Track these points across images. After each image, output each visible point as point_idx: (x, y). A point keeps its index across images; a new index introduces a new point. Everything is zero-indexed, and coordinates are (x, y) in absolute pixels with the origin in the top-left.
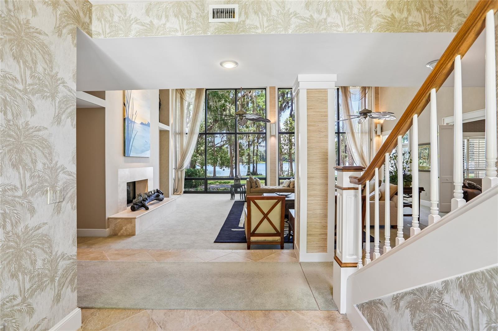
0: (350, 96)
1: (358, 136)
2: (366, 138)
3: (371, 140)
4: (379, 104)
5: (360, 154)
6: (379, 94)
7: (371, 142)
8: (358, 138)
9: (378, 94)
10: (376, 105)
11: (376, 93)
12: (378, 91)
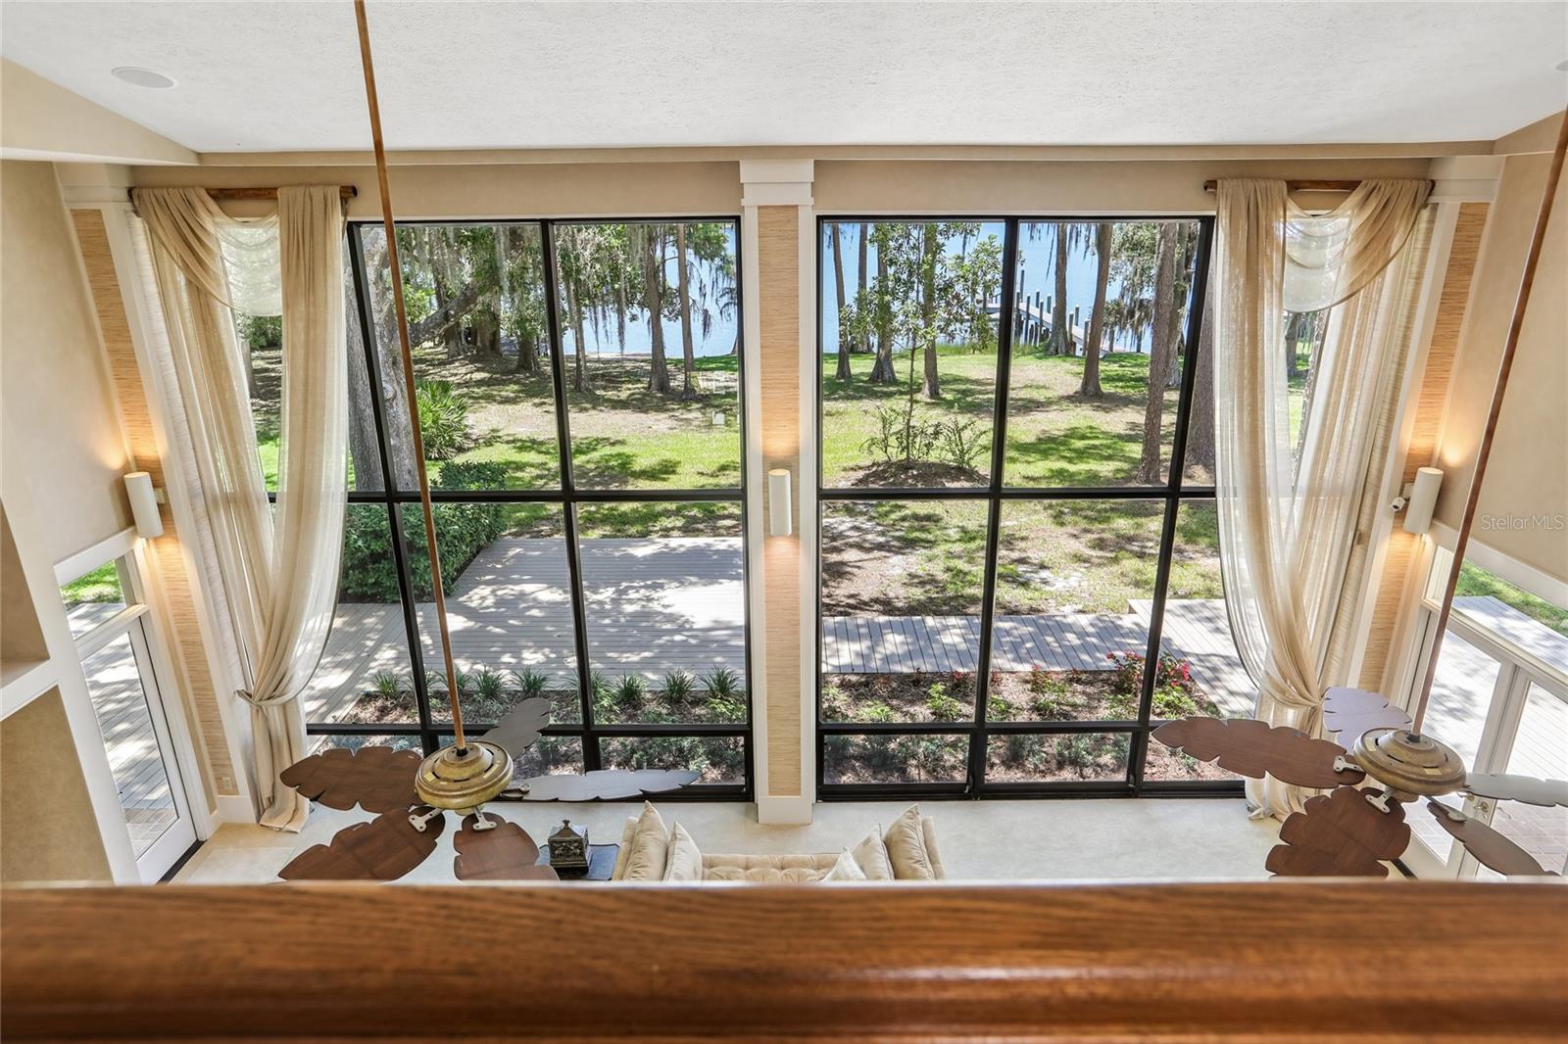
0: (1277, 279)
1: (1285, 512)
2: (1332, 533)
3: (1360, 538)
4: (1455, 334)
5: (1283, 619)
6: (1470, 273)
7: (1358, 549)
8: (1284, 525)
9: (1469, 270)
10: (1434, 342)
11: (1453, 264)
12: (1475, 250)
